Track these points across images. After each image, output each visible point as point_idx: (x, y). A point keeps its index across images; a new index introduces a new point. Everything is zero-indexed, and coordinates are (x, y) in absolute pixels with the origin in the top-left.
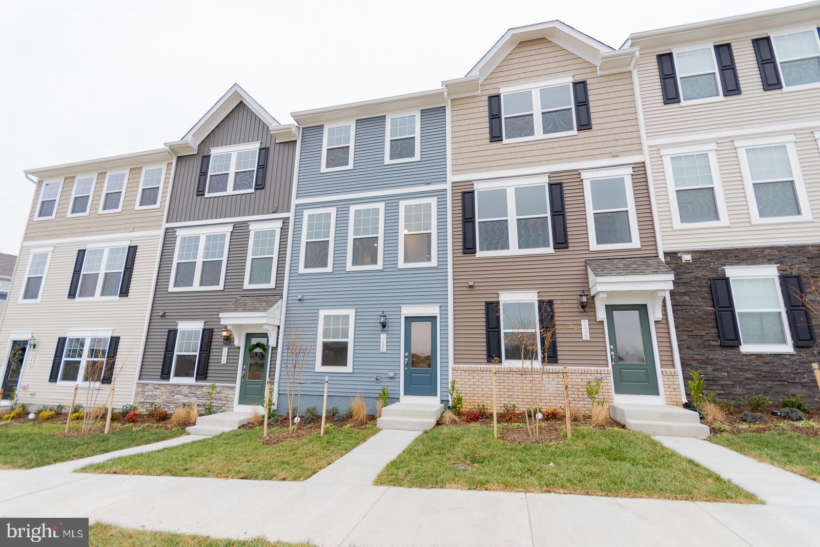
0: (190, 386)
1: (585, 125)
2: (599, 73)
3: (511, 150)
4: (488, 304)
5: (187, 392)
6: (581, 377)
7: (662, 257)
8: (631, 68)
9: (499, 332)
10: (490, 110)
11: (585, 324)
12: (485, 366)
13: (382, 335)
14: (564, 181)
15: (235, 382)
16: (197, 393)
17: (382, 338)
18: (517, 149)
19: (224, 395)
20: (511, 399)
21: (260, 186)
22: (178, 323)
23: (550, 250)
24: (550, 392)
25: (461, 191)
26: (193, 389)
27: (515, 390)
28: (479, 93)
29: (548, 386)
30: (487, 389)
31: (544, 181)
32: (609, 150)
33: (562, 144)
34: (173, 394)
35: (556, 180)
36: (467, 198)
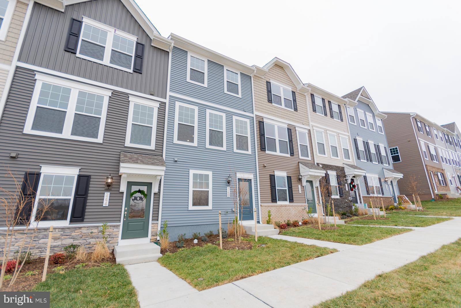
0: (63, 229)
1: (296, 109)
2: (298, 91)
3: (275, 109)
4: (271, 176)
5: (59, 235)
6: (301, 208)
7: (316, 164)
8: (306, 94)
9: (275, 189)
10: (267, 88)
11: (300, 186)
12: (271, 204)
13: (228, 188)
14: (292, 129)
15: (120, 221)
16: (73, 234)
17: (228, 189)
18: (277, 109)
19: (108, 233)
20: (282, 219)
21: (138, 70)
22: (41, 167)
23: (289, 155)
24: (293, 214)
25: (259, 120)
26: (68, 231)
27: (283, 214)
28: (263, 77)
29: (292, 212)
30: (274, 215)
31: (286, 126)
32: (302, 122)
33: (290, 113)
34: (36, 239)
35: (290, 128)
36: (261, 124)
